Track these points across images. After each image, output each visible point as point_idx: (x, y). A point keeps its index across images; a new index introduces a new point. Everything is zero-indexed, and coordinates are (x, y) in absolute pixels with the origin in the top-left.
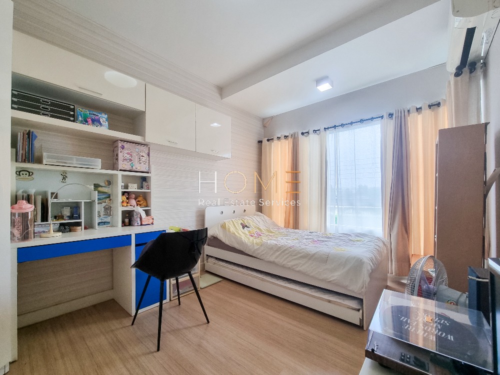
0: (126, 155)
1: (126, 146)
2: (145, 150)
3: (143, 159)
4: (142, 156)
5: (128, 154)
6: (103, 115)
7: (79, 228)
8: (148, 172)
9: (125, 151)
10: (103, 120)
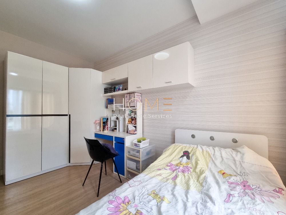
0: (127, 100)
1: (127, 96)
2: (133, 95)
3: (133, 100)
6: (121, 85)
7: (116, 130)
8: (135, 107)
9: (127, 98)
10: (121, 88)
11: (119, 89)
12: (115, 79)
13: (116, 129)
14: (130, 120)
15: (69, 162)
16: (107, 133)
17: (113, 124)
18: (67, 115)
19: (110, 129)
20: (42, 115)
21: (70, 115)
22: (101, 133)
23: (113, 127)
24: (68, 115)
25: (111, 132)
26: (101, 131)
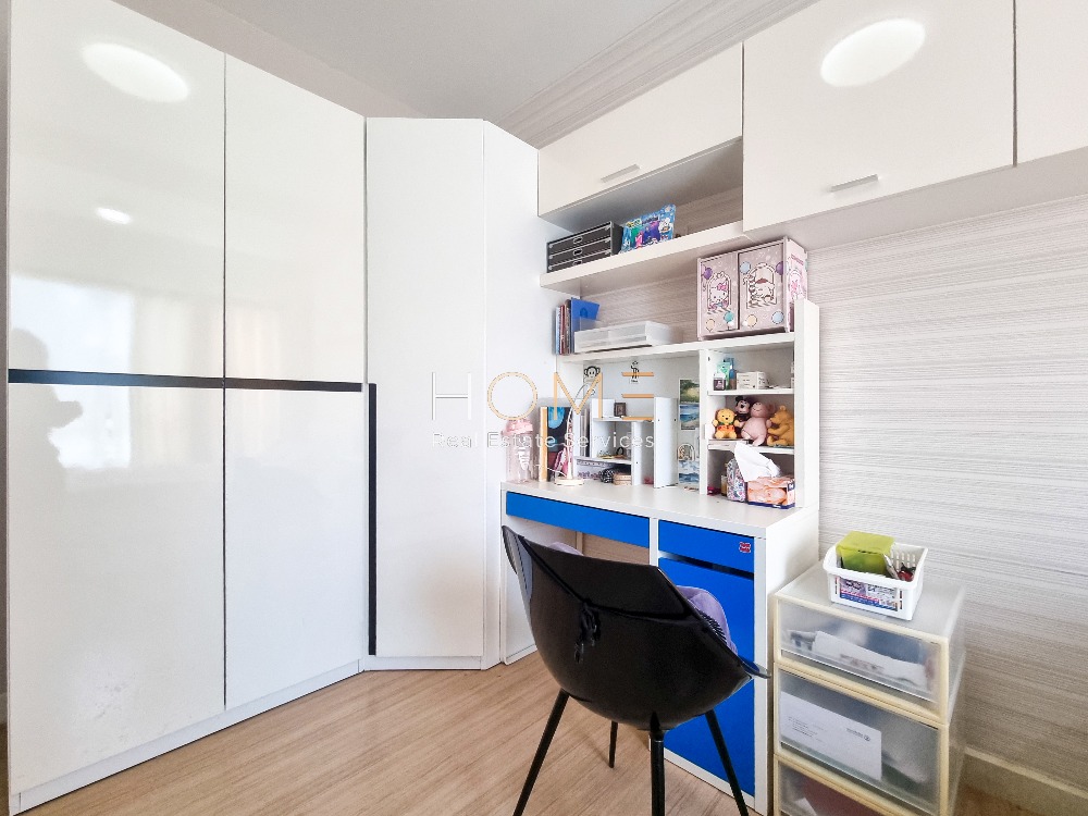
0: (715, 292)
1: (714, 268)
2: (768, 258)
3: (764, 289)
4: (763, 281)
5: (720, 287)
6: (667, 210)
7: (624, 477)
8: (782, 330)
9: (714, 282)
10: (666, 223)
11: (651, 235)
12: (635, 167)
13: (626, 469)
14: (728, 416)
15: (372, 650)
16: (573, 488)
17: (599, 443)
18: (356, 387)
19: (586, 469)
20: (225, 383)
21: (373, 388)
22: (541, 489)
23: (604, 456)
24: (365, 389)
25: (598, 485)
26: (537, 479)
